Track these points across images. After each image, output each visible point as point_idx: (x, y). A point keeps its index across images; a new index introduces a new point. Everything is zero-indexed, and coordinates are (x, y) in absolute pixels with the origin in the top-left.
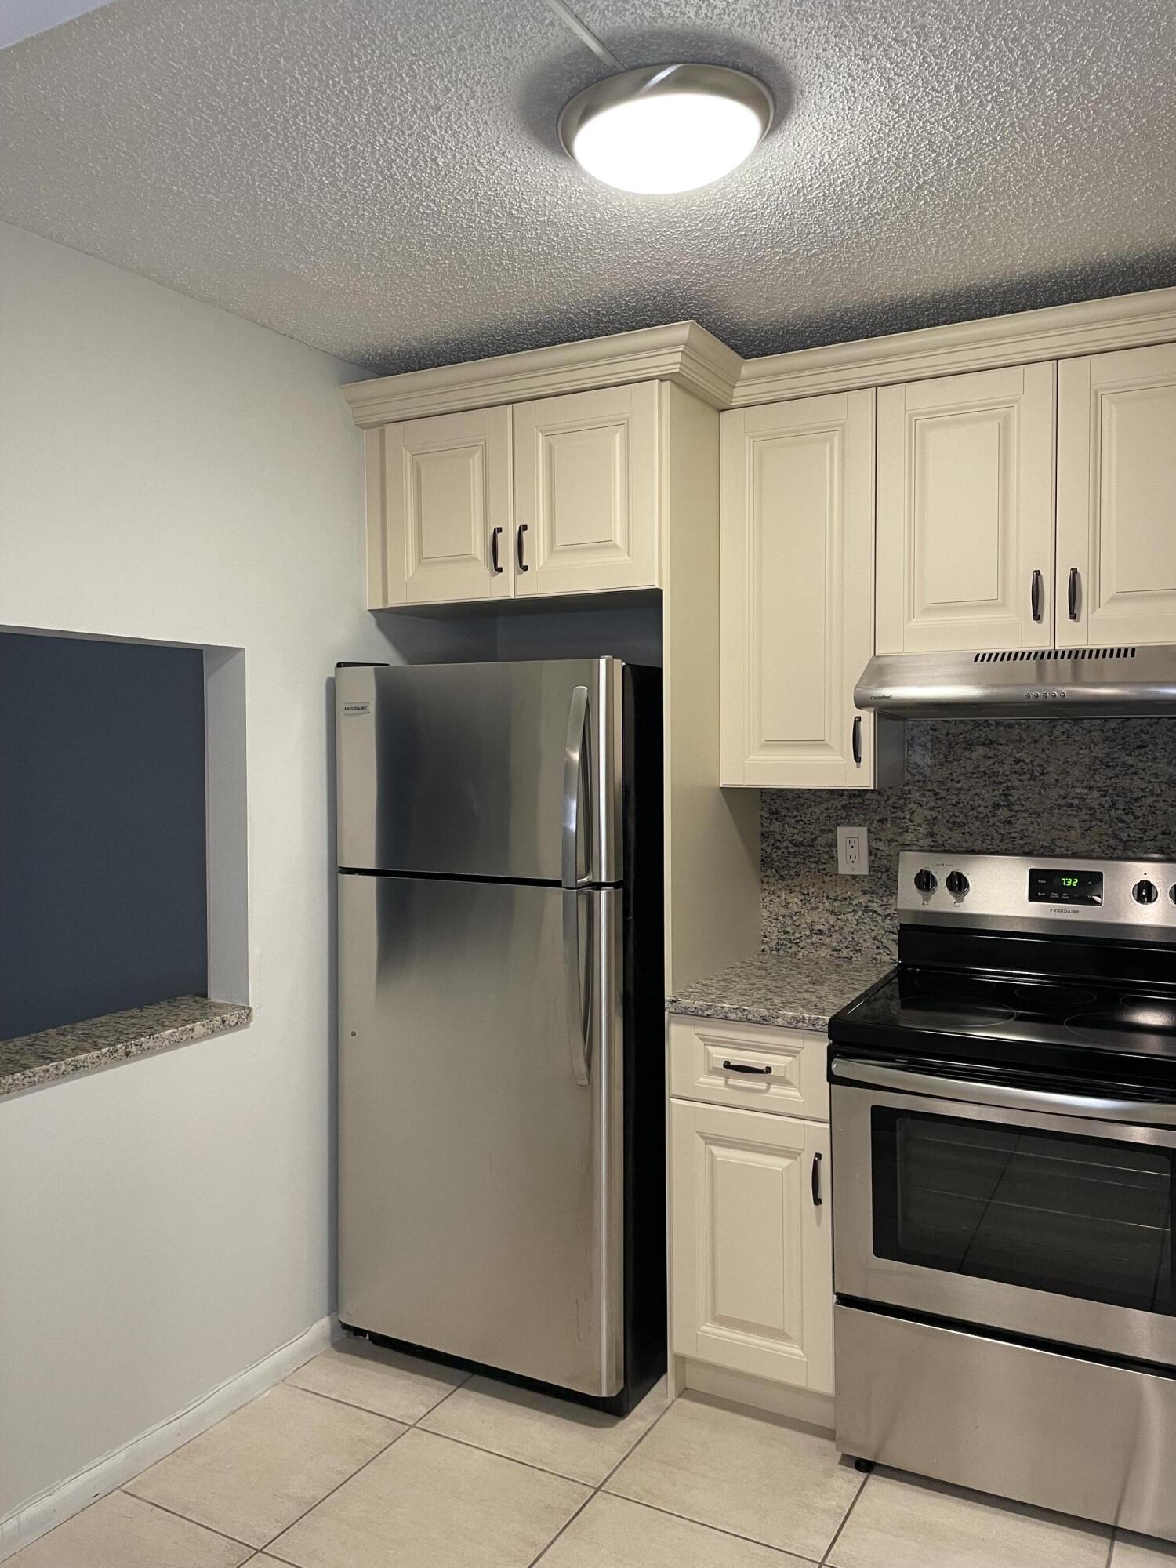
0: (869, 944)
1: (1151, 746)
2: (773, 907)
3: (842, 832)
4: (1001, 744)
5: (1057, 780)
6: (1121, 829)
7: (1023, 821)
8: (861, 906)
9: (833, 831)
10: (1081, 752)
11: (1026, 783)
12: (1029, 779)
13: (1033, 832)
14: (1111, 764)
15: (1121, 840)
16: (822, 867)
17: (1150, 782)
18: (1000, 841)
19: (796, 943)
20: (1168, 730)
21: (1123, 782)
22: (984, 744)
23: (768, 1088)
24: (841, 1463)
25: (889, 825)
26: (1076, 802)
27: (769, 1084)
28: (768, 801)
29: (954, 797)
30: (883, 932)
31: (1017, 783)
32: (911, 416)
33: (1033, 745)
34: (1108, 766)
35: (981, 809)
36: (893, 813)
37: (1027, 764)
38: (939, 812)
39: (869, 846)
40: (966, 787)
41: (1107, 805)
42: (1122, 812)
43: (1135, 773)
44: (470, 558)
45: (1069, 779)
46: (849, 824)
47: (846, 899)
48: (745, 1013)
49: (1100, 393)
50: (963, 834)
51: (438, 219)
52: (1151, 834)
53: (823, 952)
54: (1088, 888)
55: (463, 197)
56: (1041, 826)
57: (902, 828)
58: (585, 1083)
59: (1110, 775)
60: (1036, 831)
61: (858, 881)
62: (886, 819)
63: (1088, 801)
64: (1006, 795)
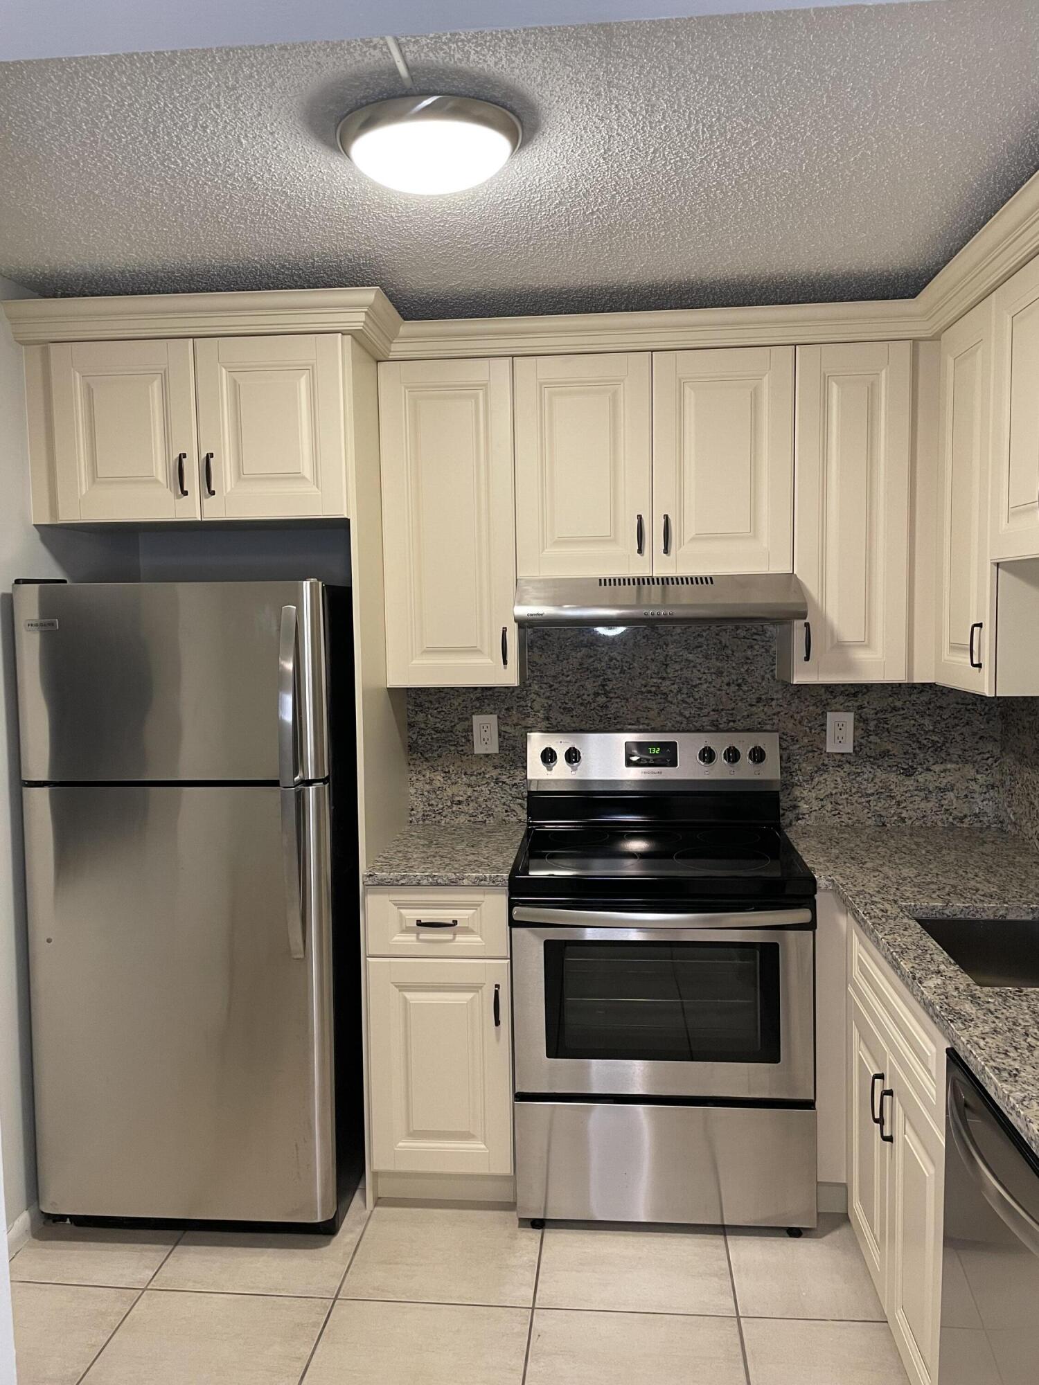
0: (499, 809)
1: (705, 647)
2: (419, 785)
3: (477, 720)
5: (640, 673)
6: (684, 708)
7: (616, 705)
8: (493, 779)
9: (469, 719)
11: (617, 676)
12: (621, 673)
14: (678, 660)
15: (685, 717)
16: (460, 748)
17: (704, 673)
18: (600, 722)
19: (439, 813)
20: (717, 635)
21: (686, 673)
22: (586, 646)
23: (454, 938)
24: (520, 1226)
25: (514, 712)
26: (653, 689)
27: (455, 934)
28: (413, 695)
29: (564, 688)
30: (510, 798)
31: (611, 676)
32: (541, 384)
34: (676, 662)
35: (585, 697)
36: (517, 702)
37: (618, 661)
38: (553, 700)
39: (499, 730)
40: (574, 680)
41: (675, 691)
42: (686, 696)
43: (694, 667)
44: (152, 480)
45: (649, 672)
46: (482, 713)
47: (480, 774)
48: (435, 879)
49: (683, 381)
50: (572, 716)
51: (178, 173)
52: (705, 711)
53: (462, 819)
54: (667, 755)
55: (213, 160)
56: (629, 708)
57: (525, 714)
58: (302, 956)
59: (677, 668)
60: (626, 712)
61: (490, 759)
62: (512, 708)
63: (662, 688)
64: (603, 686)
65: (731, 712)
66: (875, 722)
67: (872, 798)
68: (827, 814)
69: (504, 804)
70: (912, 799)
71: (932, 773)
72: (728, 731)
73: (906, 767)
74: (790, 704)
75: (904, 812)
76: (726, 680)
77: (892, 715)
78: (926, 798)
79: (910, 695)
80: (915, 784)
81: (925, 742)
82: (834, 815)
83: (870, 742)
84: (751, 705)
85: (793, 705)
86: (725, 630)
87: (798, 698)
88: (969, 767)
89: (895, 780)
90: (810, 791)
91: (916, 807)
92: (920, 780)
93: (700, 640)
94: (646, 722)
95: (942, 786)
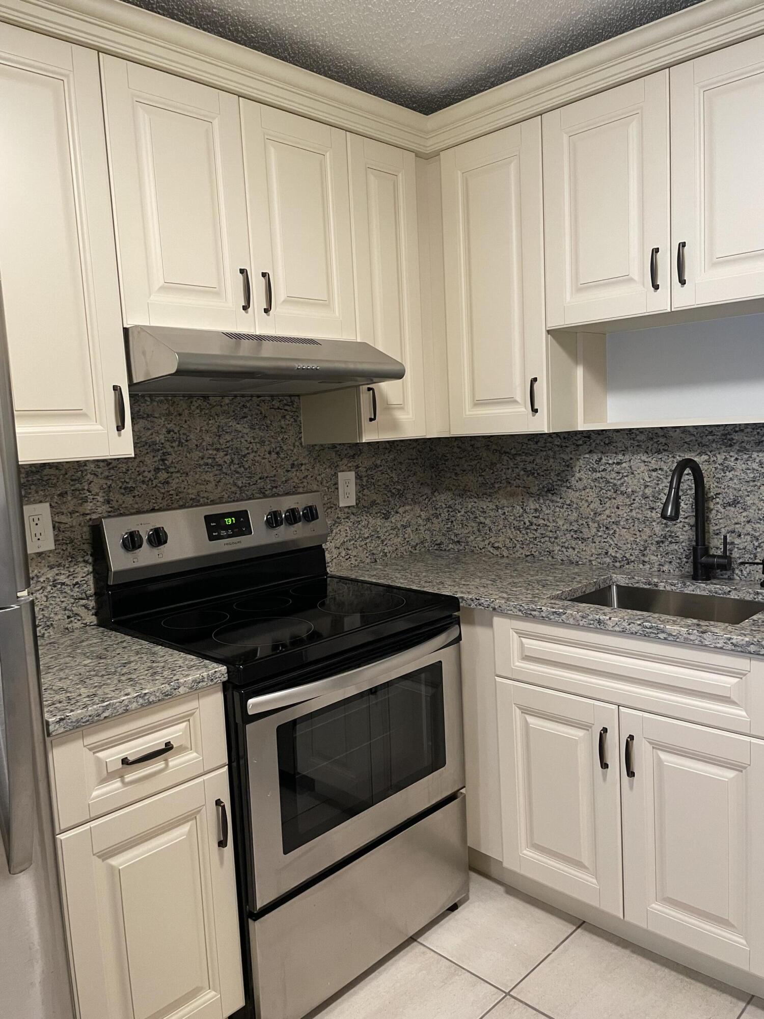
1: (249, 417)
4: (156, 417)
5: (197, 445)
6: (237, 478)
7: (177, 480)
8: (49, 581)
10: (210, 422)
11: (176, 449)
12: (179, 446)
13: (185, 488)
14: (228, 431)
15: (238, 487)
17: (251, 443)
18: (162, 499)
20: (258, 405)
21: (236, 444)
22: (143, 418)
23: (167, 765)
25: (70, 498)
26: (210, 461)
27: (166, 760)
29: (124, 465)
30: (73, 601)
31: (170, 450)
33: (178, 418)
34: (227, 432)
35: (146, 474)
36: (72, 485)
37: (176, 433)
38: (112, 480)
39: (53, 521)
41: (228, 462)
42: (237, 466)
43: (242, 437)
45: (204, 444)
46: (33, 502)
48: (146, 697)
50: (134, 497)
52: (254, 480)
56: (189, 483)
57: (82, 499)
59: (229, 439)
60: (186, 487)
61: (44, 558)
62: (66, 493)
63: (217, 460)
64: (163, 460)
65: (273, 479)
66: (366, 478)
67: (368, 541)
68: (342, 559)
69: (65, 609)
70: (389, 537)
71: (399, 515)
72: (273, 496)
73: (385, 512)
74: (313, 468)
75: (386, 548)
76: (268, 448)
77: (375, 471)
78: (397, 534)
79: (384, 455)
80: (391, 525)
81: (394, 491)
82: (347, 559)
83: (364, 495)
84: (288, 471)
85: (316, 468)
86: (263, 401)
87: (319, 461)
88: (417, 506)
89: (379, 524)
90: (331, 542)
91: (392, 543)
92: (393, 521)
93: (245, 410)
94: (206, 495)
95: (404, 524)
